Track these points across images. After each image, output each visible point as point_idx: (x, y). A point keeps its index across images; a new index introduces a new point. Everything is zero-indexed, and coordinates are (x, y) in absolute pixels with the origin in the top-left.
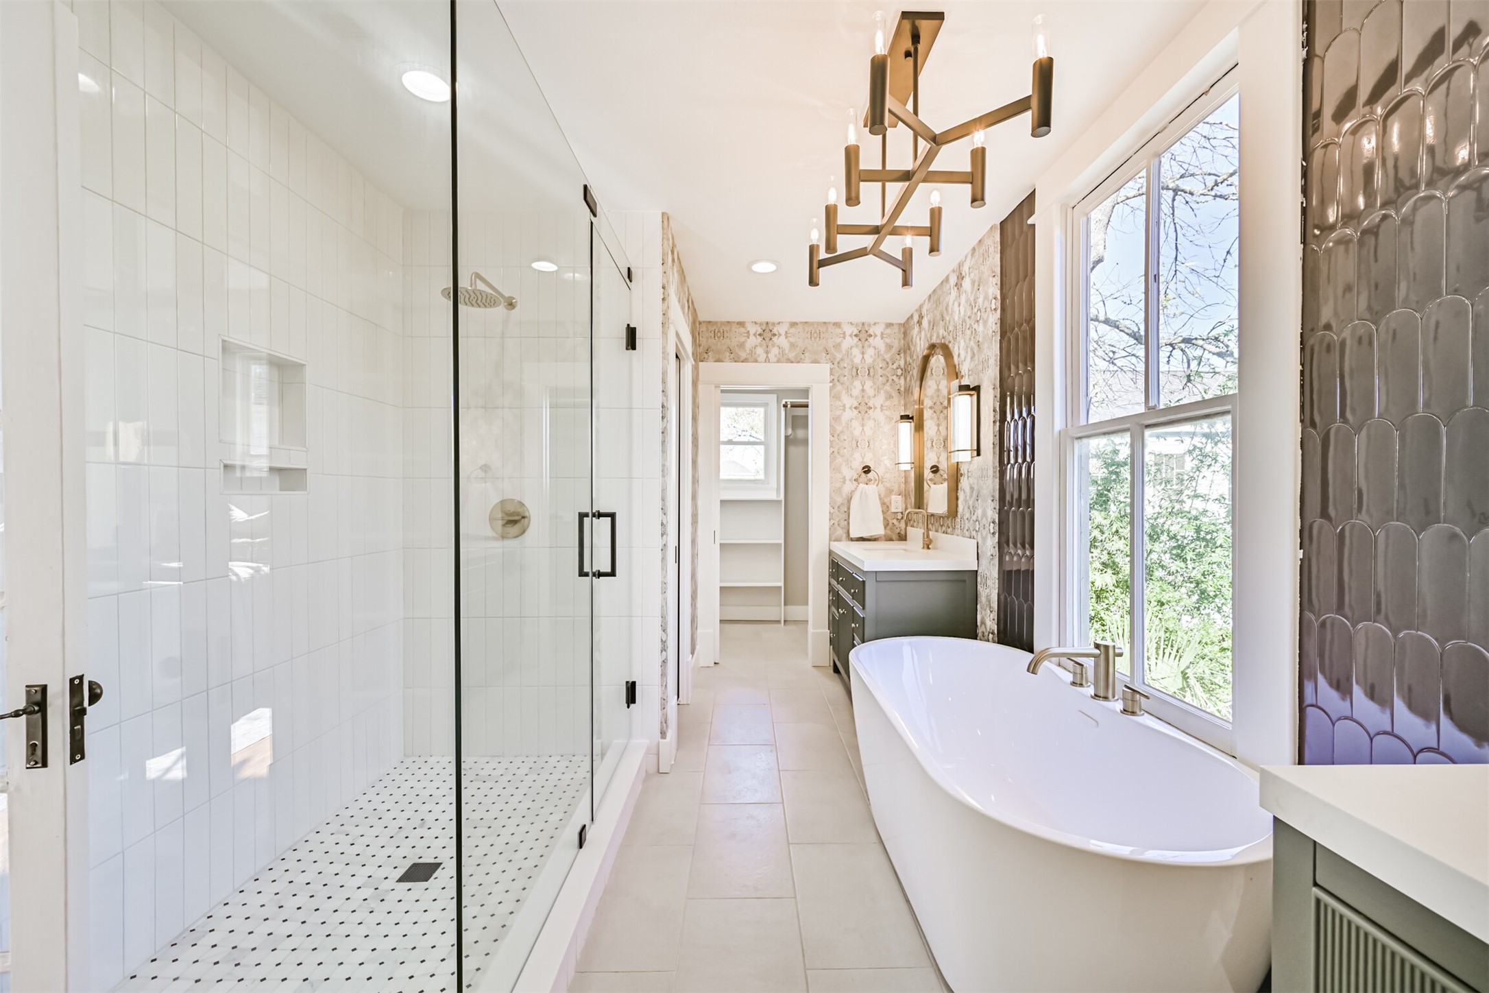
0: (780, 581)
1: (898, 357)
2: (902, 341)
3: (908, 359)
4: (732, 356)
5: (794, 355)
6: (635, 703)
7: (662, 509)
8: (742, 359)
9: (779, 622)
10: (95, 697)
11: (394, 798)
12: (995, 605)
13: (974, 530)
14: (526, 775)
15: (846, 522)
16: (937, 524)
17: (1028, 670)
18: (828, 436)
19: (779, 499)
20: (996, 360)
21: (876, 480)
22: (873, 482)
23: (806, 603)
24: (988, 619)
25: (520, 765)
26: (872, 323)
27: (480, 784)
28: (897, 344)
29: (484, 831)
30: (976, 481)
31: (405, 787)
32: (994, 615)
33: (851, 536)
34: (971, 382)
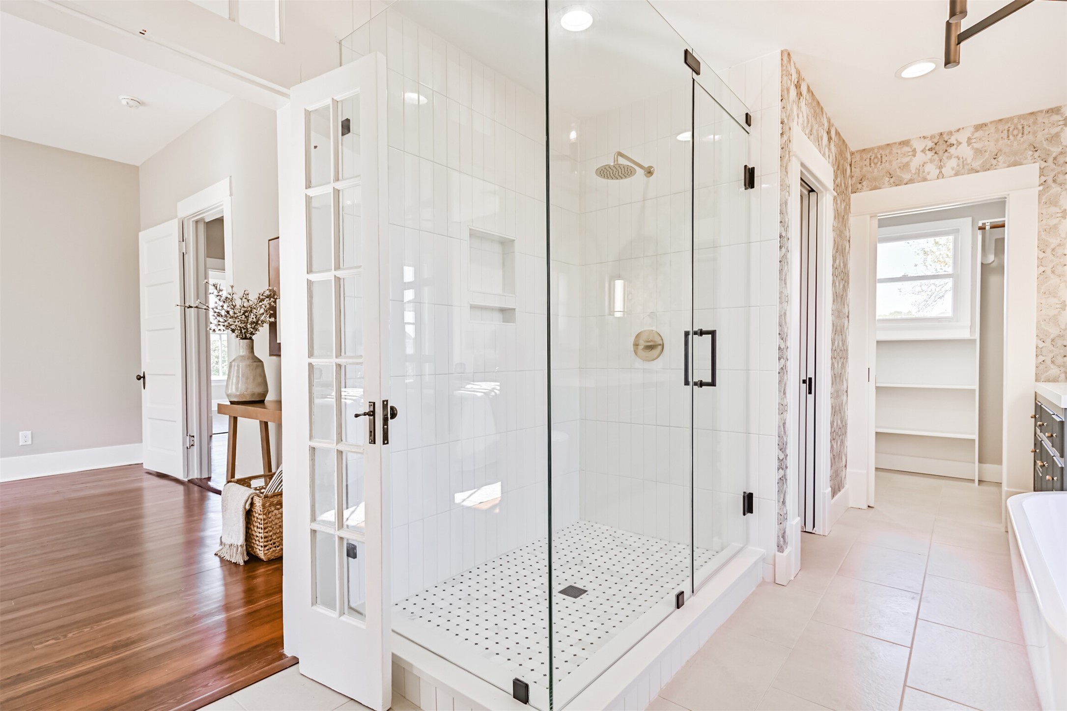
0: (973, 434)
4: (892, 180)
5: (981, 162)
6: (752, 513)
7: (779, 334)
8: (905, 181)
9: (973, 481)
10: (394, 415)
11: (568, 543)
14: (657, 552)
19: (972, 338)
25: (654, 544)
27: (622, 549)
29: (617, 580)
31: (576, 538)
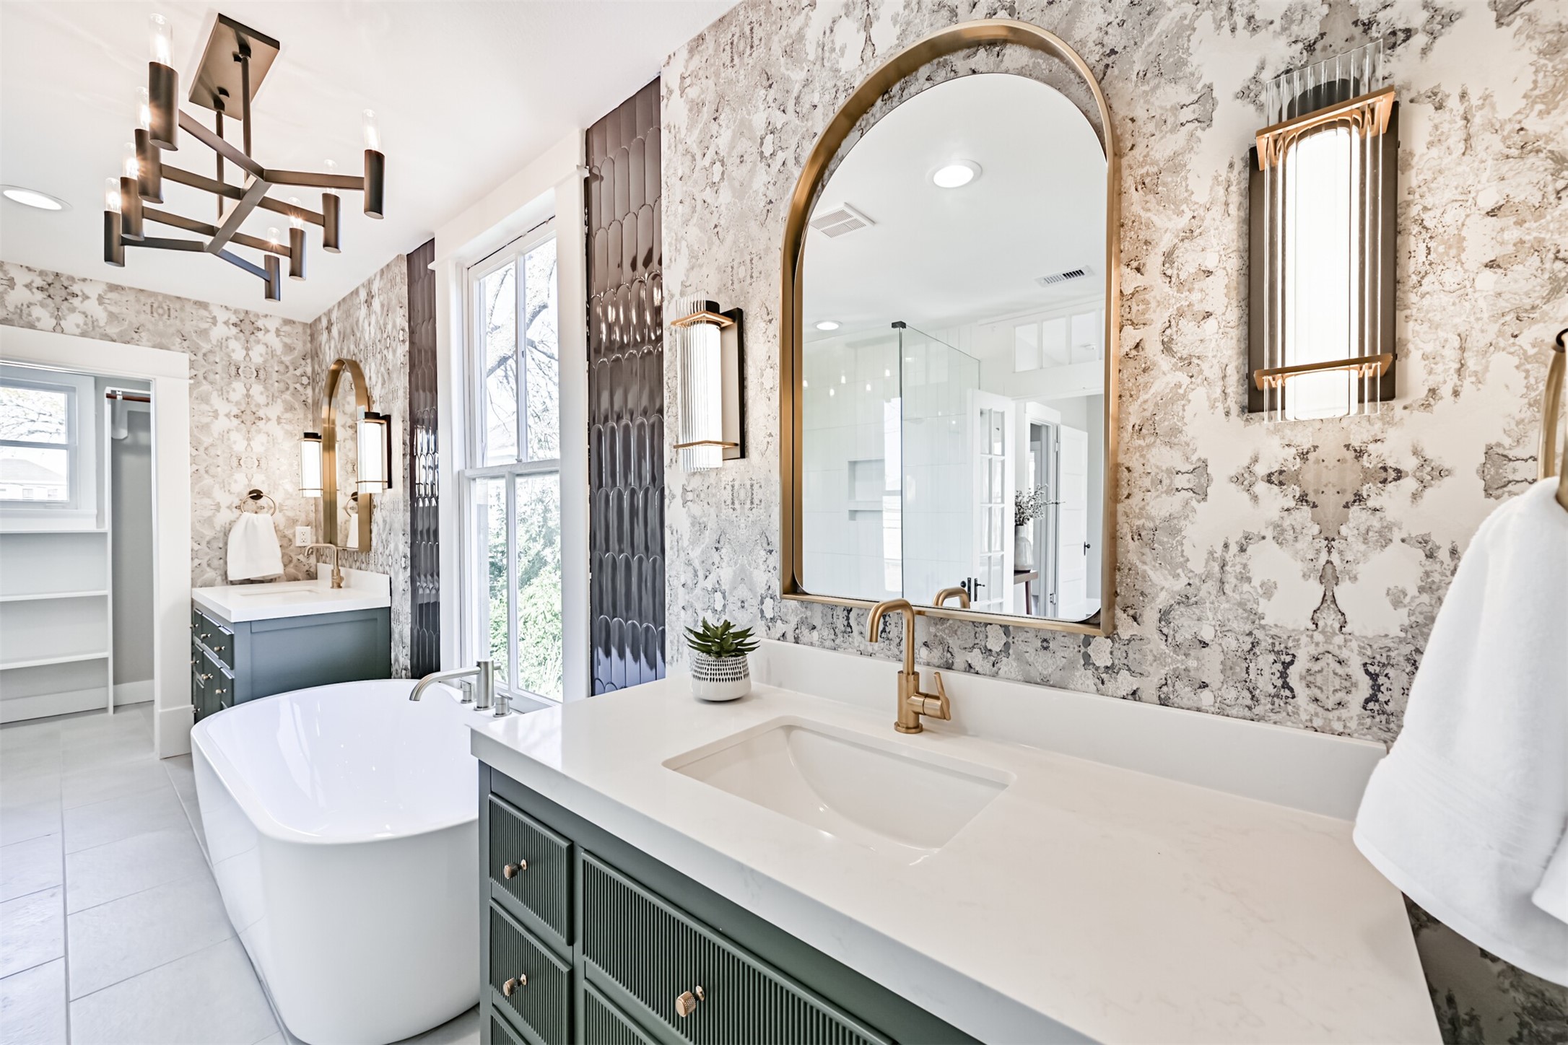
0: (105, 650)
1: (303, 362)
2: (309, 345)
3: (316, 367)
5: (117, 330)
9: (105, 710)
12: (408, 641)
13: (388, 564)
15: (222, 561)
16: (351, 559)
17: (410, 699)
18: (188, 449)
19: (102, 531)
20: (405, 393)
21: (271, 508)
22: (266, 510)
23: (150, 676)
24: (401, 656)
26: (260, 315)
28: (300, 346)
30: (388, 514)
32: (407, 651)
33: (230, 578)
34: (382, 410)
